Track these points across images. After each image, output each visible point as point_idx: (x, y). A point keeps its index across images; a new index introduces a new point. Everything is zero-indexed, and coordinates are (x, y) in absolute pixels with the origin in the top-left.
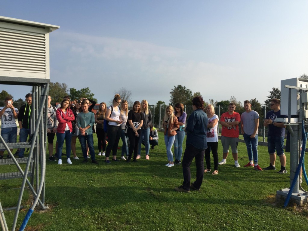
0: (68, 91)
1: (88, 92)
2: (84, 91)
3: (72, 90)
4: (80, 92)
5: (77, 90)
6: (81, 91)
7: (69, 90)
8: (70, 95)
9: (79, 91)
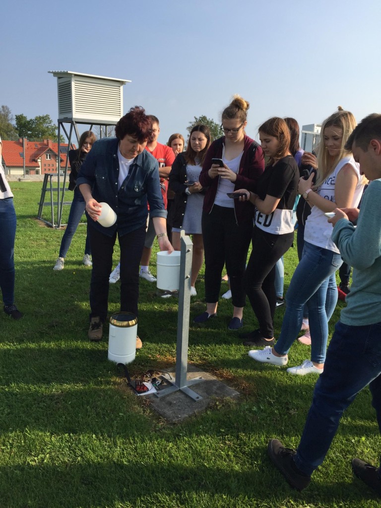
0: (12, 119)
1: (47, 123)
2: (41, 121)
3: (19, 118)
4: (34, 123)
5: (28, 119)
6: (36, 120)
7: (15, 117)
8: (16, 126)
9: (31, 120)
